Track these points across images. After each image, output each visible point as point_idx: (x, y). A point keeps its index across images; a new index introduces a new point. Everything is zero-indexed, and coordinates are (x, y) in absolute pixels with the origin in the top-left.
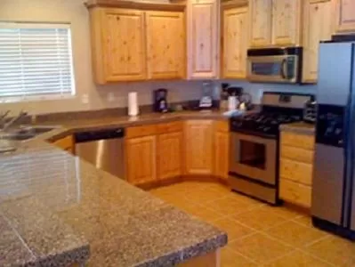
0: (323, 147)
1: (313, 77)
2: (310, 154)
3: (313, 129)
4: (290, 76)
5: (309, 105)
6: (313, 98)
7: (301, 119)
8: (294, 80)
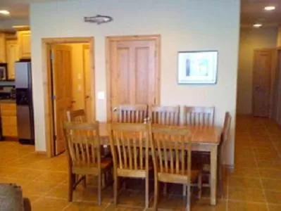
0: (20, 107)
1: (13, 77)
2: (15, 112)
3: (15, 101)
4: (2, 77)
5: (12, 90)
6: (14, 87)
7: (10, 98)
8: (4, 78)
